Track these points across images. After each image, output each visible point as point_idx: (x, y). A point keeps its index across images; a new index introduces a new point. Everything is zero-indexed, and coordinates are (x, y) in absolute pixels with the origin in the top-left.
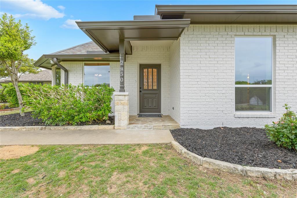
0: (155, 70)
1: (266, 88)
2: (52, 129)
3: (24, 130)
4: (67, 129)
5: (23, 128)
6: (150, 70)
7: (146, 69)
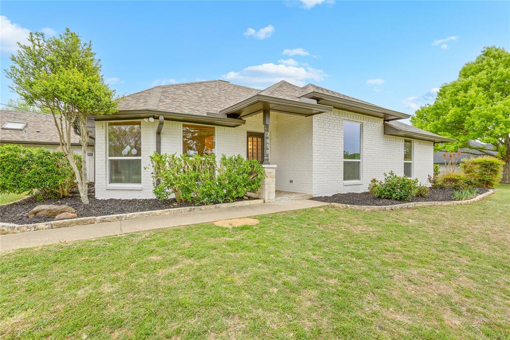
0: (259, 139)
1: (355, 162)
2: (202, 209)
3: (168, 213)
4: (219, 207)
5: (167, 212)
6: (255, 139)
7: (251, 138)
